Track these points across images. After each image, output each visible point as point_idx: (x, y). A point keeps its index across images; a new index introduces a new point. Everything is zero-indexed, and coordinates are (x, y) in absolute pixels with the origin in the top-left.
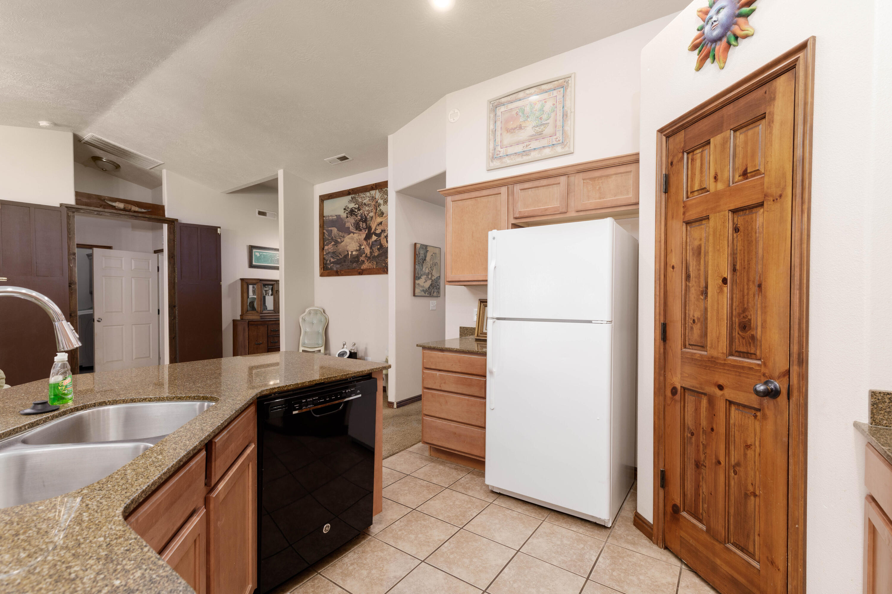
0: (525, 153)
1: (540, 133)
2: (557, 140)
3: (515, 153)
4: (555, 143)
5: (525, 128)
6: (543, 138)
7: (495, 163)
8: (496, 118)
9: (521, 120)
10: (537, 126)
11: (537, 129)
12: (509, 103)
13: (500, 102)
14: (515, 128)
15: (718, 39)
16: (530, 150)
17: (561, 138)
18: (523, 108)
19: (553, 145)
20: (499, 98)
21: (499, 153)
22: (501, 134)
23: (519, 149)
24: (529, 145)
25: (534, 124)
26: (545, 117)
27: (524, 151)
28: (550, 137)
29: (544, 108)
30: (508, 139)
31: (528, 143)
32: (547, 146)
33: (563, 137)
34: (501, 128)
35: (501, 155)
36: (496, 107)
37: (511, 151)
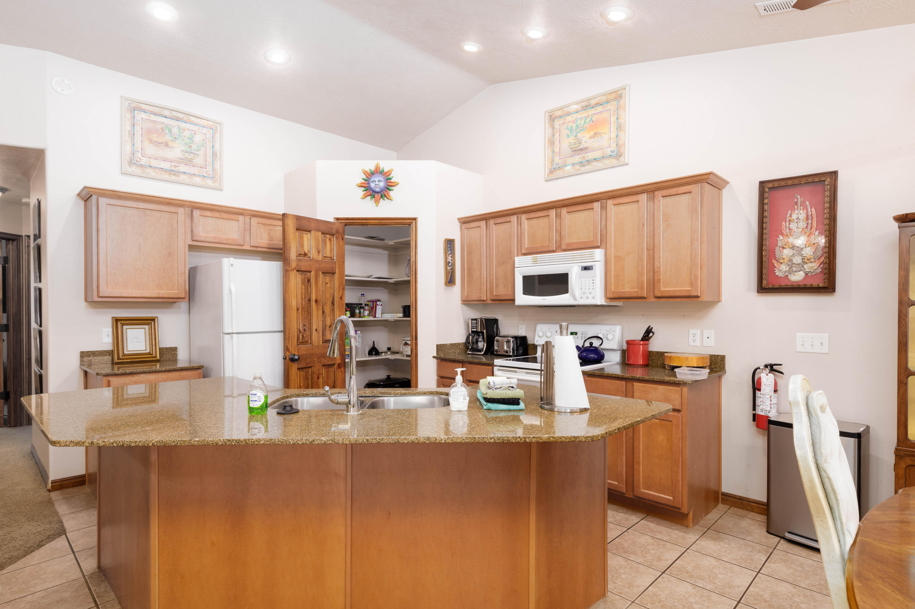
0: (171, 172)
1: (191, 161)
2: (208, 173)
3: (161, 168)
4: (205, 175)
5: (174, 148)
6: (193, 166)
7: (134, 169)
8: (134, 121)
9: (167, 138)
10: (187, 152)
11: (187, 154)
12: (151, 114)
13: (139, 106)
14: (160, 143)
15: (378, 193)
16: (179, 172)
17: (211, 173)
18: (170, 127)
19: (204, 176)
20: (139, 102)
21: (139, 160)
22: (142, 141)
23: (166, 165)
24: (178, 166)
25: (183, 148)
26: (194, 147)
27: (172, 170)
28: (201, 168)
29: (194, 138)
30: (150, 150)
31: (176, 164)
32: (198, 175)
33: (213, 173)
34: (142, 135)
35: (142, 163)
36: (134, 110)
37: (154, 163)
